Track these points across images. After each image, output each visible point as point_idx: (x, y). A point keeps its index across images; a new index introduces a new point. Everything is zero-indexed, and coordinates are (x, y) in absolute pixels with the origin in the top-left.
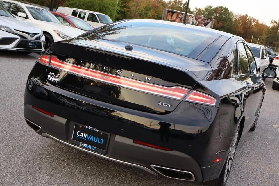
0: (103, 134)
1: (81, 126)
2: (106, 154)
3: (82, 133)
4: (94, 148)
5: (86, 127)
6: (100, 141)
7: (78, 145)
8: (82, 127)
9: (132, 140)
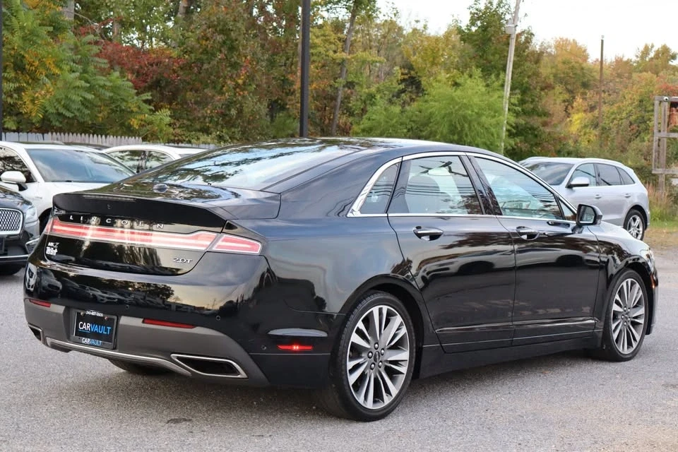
0: (108, 319)
1: (82, 314)
2: (114, 349)
3: (85, 323)
4: (99, 343)
5: (88, 313)
6: (106, 330)
7: (81, 343)
8: (84, 314)
9: (142, 320)
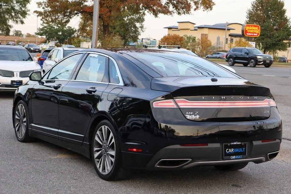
0: (244, 144)
3: (230, 149)
4: (241, 157)
5: (232, 144)
6: (243, 150)
7: (230, 159)
8: (230, 145)
9: (261, 141)
